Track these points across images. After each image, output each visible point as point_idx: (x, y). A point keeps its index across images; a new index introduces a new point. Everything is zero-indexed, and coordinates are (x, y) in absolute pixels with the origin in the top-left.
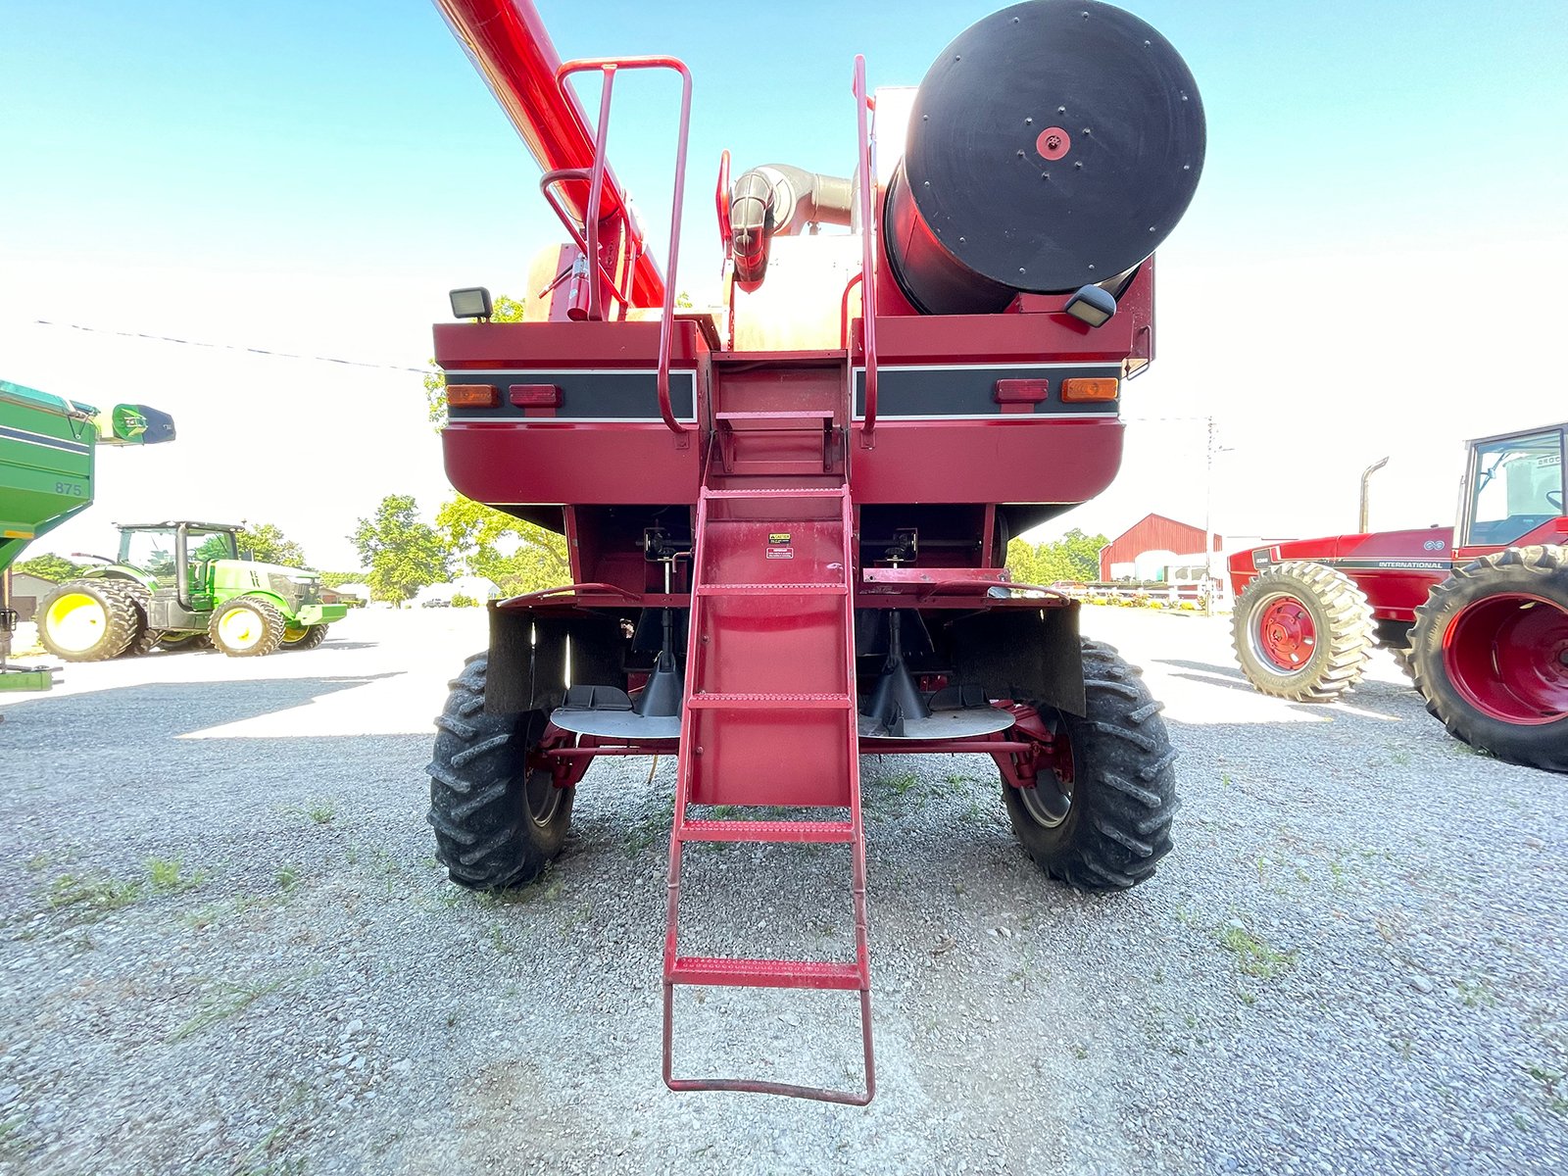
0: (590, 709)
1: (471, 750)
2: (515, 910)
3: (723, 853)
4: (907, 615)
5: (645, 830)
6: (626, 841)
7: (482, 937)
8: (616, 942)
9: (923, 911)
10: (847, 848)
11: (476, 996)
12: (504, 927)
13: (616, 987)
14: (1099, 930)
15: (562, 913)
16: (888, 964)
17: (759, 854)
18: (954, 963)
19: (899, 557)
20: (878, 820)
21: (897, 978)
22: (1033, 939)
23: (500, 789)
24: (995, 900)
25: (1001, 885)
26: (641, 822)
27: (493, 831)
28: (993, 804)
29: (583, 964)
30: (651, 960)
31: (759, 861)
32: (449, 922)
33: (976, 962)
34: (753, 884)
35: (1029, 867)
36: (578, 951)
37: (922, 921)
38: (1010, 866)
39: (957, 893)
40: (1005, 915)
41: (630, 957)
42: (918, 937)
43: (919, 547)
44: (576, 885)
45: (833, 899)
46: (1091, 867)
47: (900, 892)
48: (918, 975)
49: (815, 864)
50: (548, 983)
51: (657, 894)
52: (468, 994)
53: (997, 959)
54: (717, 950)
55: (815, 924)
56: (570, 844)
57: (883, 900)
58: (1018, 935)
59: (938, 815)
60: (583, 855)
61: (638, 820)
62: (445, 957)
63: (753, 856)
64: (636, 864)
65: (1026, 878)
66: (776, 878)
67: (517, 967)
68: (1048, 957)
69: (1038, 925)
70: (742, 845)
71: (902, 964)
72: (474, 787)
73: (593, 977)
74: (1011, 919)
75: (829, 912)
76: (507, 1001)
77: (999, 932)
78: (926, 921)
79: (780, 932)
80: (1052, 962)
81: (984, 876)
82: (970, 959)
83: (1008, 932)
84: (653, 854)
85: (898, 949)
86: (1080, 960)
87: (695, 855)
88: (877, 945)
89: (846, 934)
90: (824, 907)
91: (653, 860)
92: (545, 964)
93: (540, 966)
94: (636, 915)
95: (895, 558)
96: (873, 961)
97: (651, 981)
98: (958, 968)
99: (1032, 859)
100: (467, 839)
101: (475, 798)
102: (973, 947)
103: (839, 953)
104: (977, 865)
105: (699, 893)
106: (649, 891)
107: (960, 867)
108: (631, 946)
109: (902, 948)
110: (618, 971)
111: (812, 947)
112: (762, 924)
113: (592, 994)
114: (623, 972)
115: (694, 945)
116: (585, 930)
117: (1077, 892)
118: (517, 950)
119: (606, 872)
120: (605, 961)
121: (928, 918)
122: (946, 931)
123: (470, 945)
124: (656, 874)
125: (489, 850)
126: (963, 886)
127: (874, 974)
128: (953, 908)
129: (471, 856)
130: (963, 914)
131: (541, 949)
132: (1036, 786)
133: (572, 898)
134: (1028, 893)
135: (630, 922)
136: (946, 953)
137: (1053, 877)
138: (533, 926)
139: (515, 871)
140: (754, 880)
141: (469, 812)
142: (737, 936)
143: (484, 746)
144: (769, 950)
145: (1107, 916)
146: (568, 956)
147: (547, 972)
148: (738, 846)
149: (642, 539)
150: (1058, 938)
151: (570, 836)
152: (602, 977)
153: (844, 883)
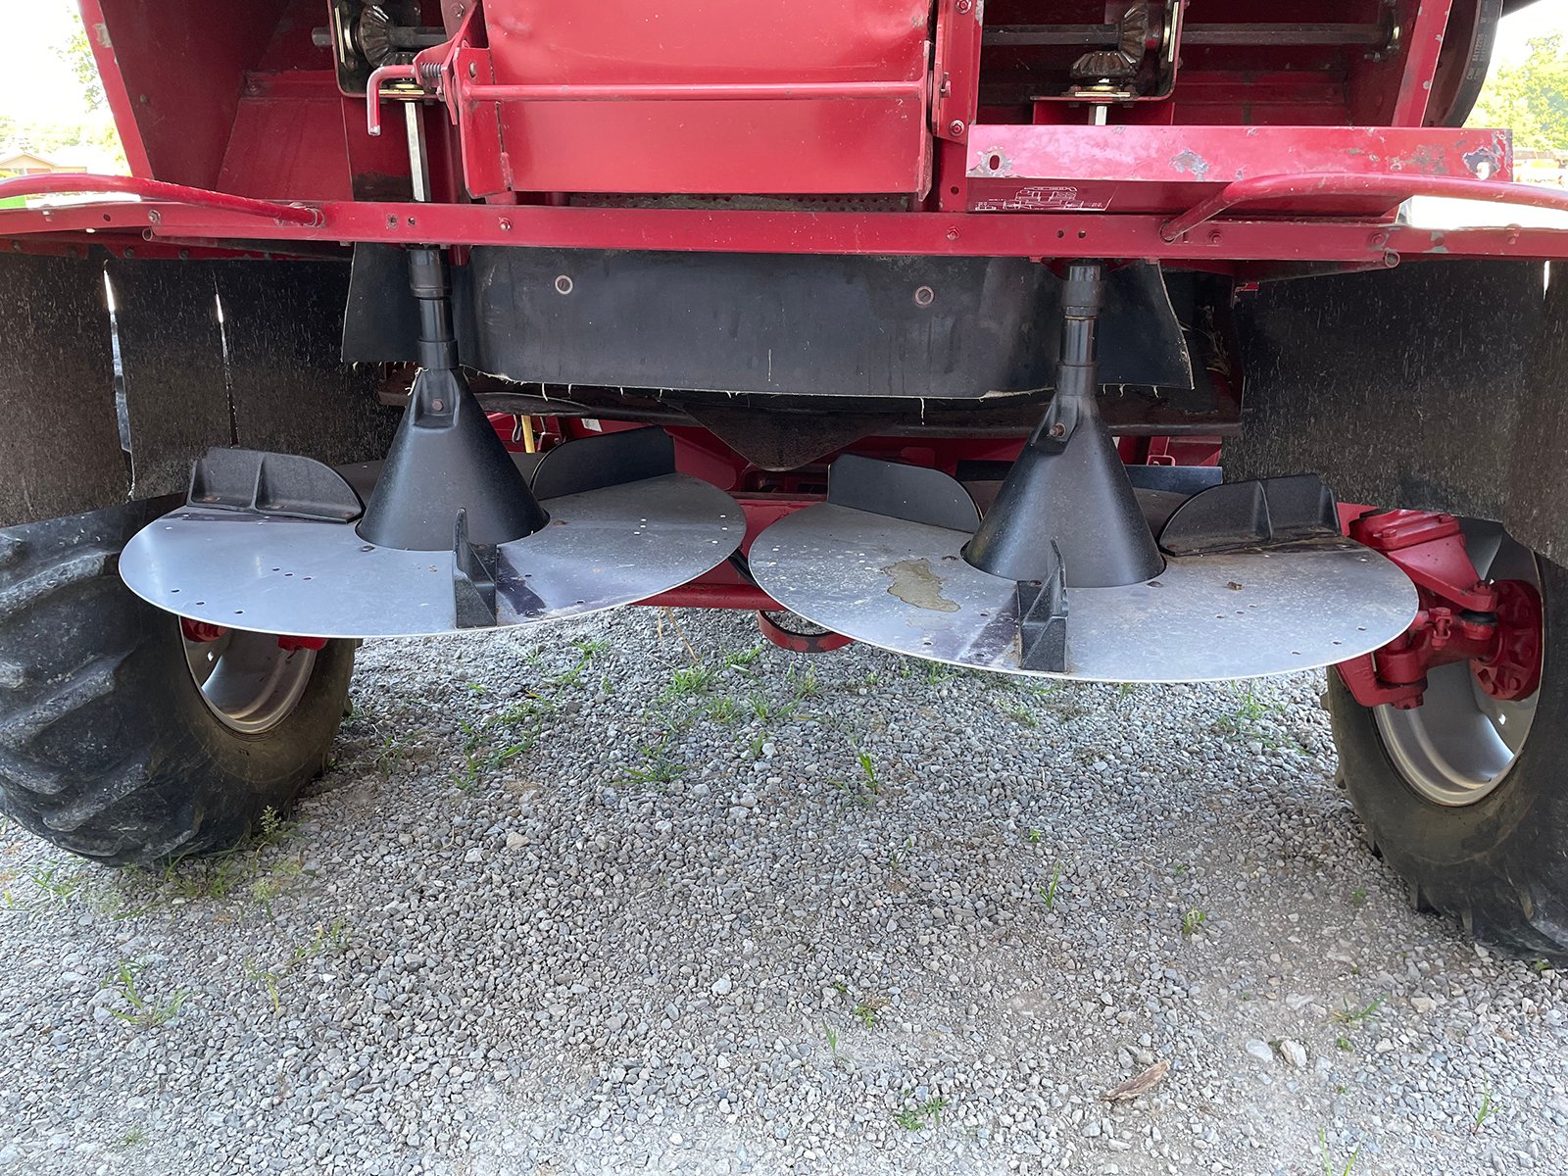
0: (255, 516)
1: (13, 591)
2: (193, 916)
3: (672, 786)
4: (1119, 277)
5: (514, 724)
6: (471, 748)
7: (104, 985)
8: (389, 1015)
9: (1098, 974)
10: (945, 792)
11: (57, 1139)
12: (159, 957)
13: (362, 1139)
14: (1527, 1064)
15: (290, 930)
16: (997, 1123)
17: (749, 798)
18: (1158, 1136)
19: (1117, 82)
20: (1025, 722)
21: (1014, 1164)
22: (1362, 1078)
23: (98, 679)
24: (1276, 958)
25: (1294, 917)
26: (509, 704)
27: (105, 766)
28: (1297, 693)
29: (304, 1072)
30: (456, 1070)
31: (744, 813)
32: (52, 938)
33: (1213, 1137)
34: (721, 872)
35: (1364, 871)
36: (301, 1034)
37: (1090, 1007)
38: (1318, 865)
39: (1186, 931)
40: (1296, 1001)
41: (411, 1058)
42: (1076, 1047)
43: (1185, 50)
44: (337, 859)
45: (892, 926)
46: (1540, 925)
47: (1051, 918)
48: (1065, 1163)
49: (867, 830)
50: (216, 1119)
51: (505, 892)
52: (42, 1131)
53: (1266, 1129)
54: (608, 1052)
55: (843, 992)
56: (350, 753)
57: (1008, 936)
58: (1325, 1064)
59: (1163, 717)
60: (369, 781)
61: (505, 697)
62: (20, 1028)
63: (734, 800)
64: (478, 807)
65: (1358, 902)
66: (776, 858)
67: (161, 1069)
68: (1393, 1136)
69: (1376, 1038)
70: (716, 769)
71: (1029, 1125)
72: (33, 675)
73: (317, 1106)
74: (1310, 1016)
75: (878, 964)
76: (119, 1159)
77: (1276, 1048)
78: (1103, 1005)
79: (759, 1008)
80: (1402, 1153)
81: (1254, 889)
82: (1197, 1128)
83: (1296, 1052)
84: (520, 783)
85: (1026, 1079)
86: (1471, 1151)
87: (610, 792)
88: (978, 1065)
89: (908, 1026)
90: (870, 947)
91: (515, 801)
92: (223, 1064)
93: (211, 1069)
94: (448, 942)
95: (1103, 90)
96: (961, 1113)
97: (442, 1129)
98: (1166, 1150)
99: (1377, 854)
100: (47, 786)
101: (41, 699)
102: (1208, 1093)
103: (884, 1081)
104: (1242, 858)
105: (599, 892)
106: (489, 880)
107: (1200, 860)
108: (421, 1027)
109: (1035, 1080)
110: (376, 1096)
111: (825, 1057)
112: (722, 986)
113: (306, 1154)
114: (387, 1097)
115: (558, 1035)
116: (327, 978)
117: (1482, 952)
118: (170, 1023)
119: (407, 828)
120: (354, 1068)
121: (1108, 998)
122: (1146, 1040)
123: (76, 1001)
124: (514, 839)
125: (101, 807)
126: (1204, 914)
127: (960, 1150)
128: (1171, 973)
129: (65, 815)
130: (1195, 990)
131: (223, 1023)
132: (1420, 702)
133: (320, 891)
134: (1359, 943)
135: (430, 963)
136: (1140, 1103)
137: (1425, 909)
138: (221, 959)
139: (181, 840)
140: (726, 861)
141: (33, 730)
142: (660, 1012)
143: (44, 580)
144: (723, 1062)
145: (1551, 1027)
146: (277, 1045)
147: (221, 1085)
148: (706, 772)
149: (323, 23)
150: (1422, 1085)
151: (354, 731)
152: (337, 1108)
153: (925, 885)
